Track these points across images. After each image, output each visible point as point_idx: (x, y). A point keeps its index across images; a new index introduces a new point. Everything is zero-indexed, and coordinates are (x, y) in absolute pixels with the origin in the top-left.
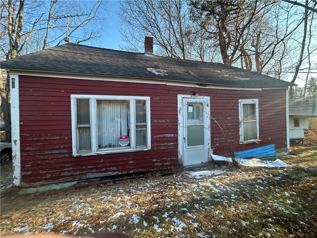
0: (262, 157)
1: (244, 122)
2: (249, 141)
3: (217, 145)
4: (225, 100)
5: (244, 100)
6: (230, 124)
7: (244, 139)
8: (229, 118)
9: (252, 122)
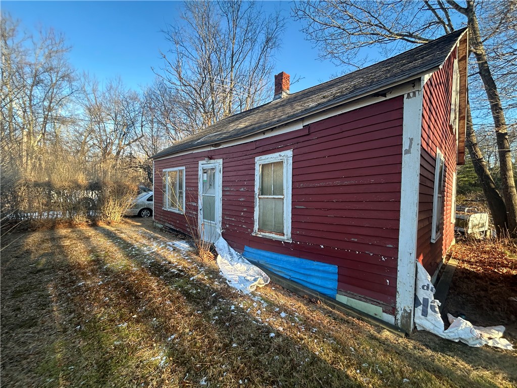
0: (288, 278)
1: (259, 198)
2: (267, 234)
3: (227, 226)
4: (239, 162)
5: (263, 157)
6: (242, 199)
7: (258, 229)
8: (242, 189)
9: (274, 198)
